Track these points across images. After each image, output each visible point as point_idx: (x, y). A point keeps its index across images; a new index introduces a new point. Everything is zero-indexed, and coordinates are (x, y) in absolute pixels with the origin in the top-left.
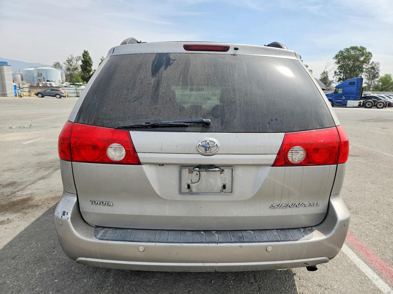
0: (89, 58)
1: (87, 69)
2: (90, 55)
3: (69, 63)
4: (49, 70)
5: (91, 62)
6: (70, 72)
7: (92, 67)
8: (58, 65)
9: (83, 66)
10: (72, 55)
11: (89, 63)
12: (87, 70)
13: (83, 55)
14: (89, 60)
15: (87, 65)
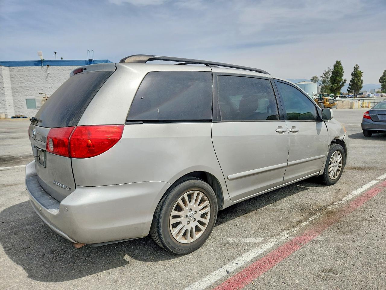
0: (340, 69)
1: (337, 79)
2: (343, 65)
3: (325, 75)
4: (307, 84)
5: (343, 72)
6: (326, 84)
7: (342, 77)
8: (315, 79)
9: (334, 77)
10: (330, 67)
11: (340, 74)
12: (337, 81)
13: (335, 66)
14: (340, 70)
15: (336, 76)
